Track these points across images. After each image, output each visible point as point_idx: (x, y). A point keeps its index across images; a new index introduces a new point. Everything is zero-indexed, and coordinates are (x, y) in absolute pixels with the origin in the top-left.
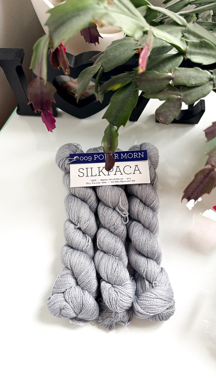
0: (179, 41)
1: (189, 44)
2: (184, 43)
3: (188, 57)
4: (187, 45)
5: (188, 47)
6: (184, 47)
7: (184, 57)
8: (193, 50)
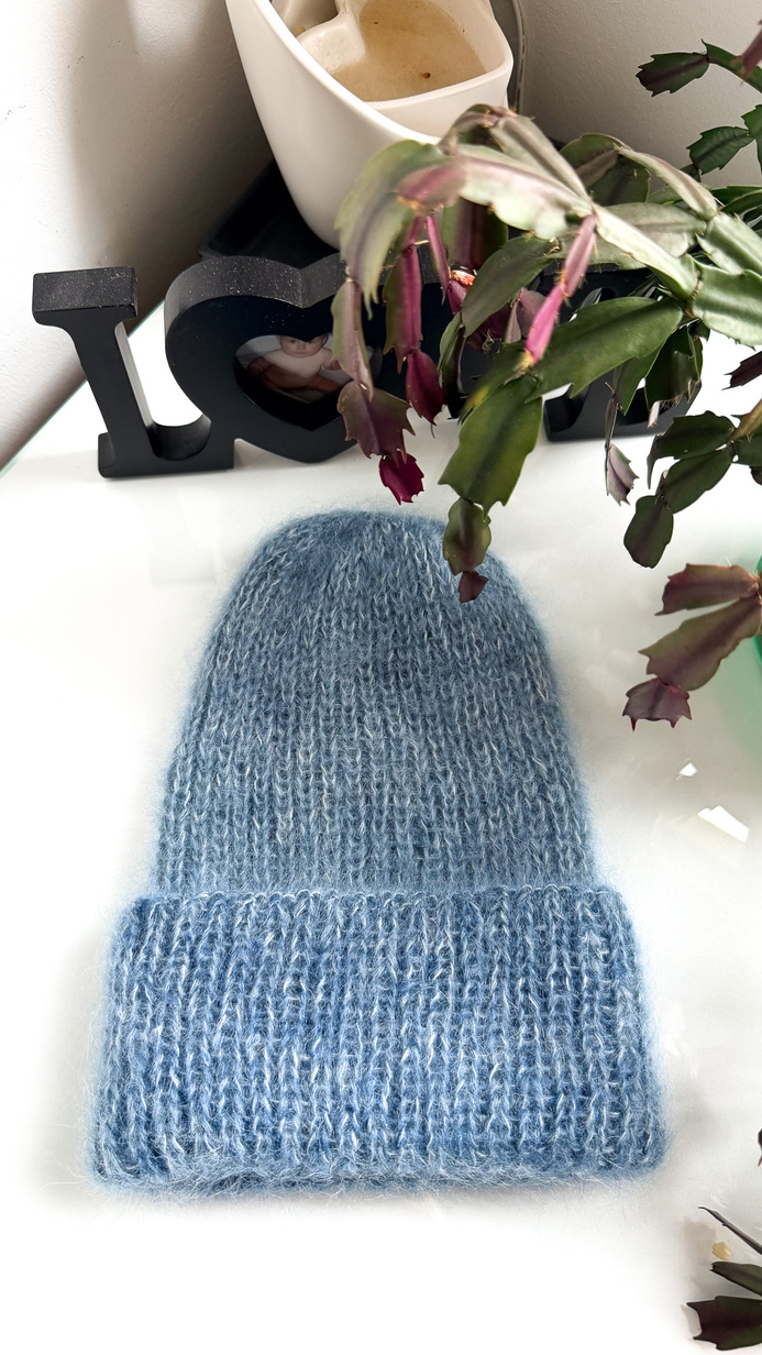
0: (678, 262)
1: (705, 276)
2: (690, 269)
3: (698, 312)
4: (700, 278)
5: (701, 283)
6: (687, 283)
7: (684, 311)
8: (717, 296)
